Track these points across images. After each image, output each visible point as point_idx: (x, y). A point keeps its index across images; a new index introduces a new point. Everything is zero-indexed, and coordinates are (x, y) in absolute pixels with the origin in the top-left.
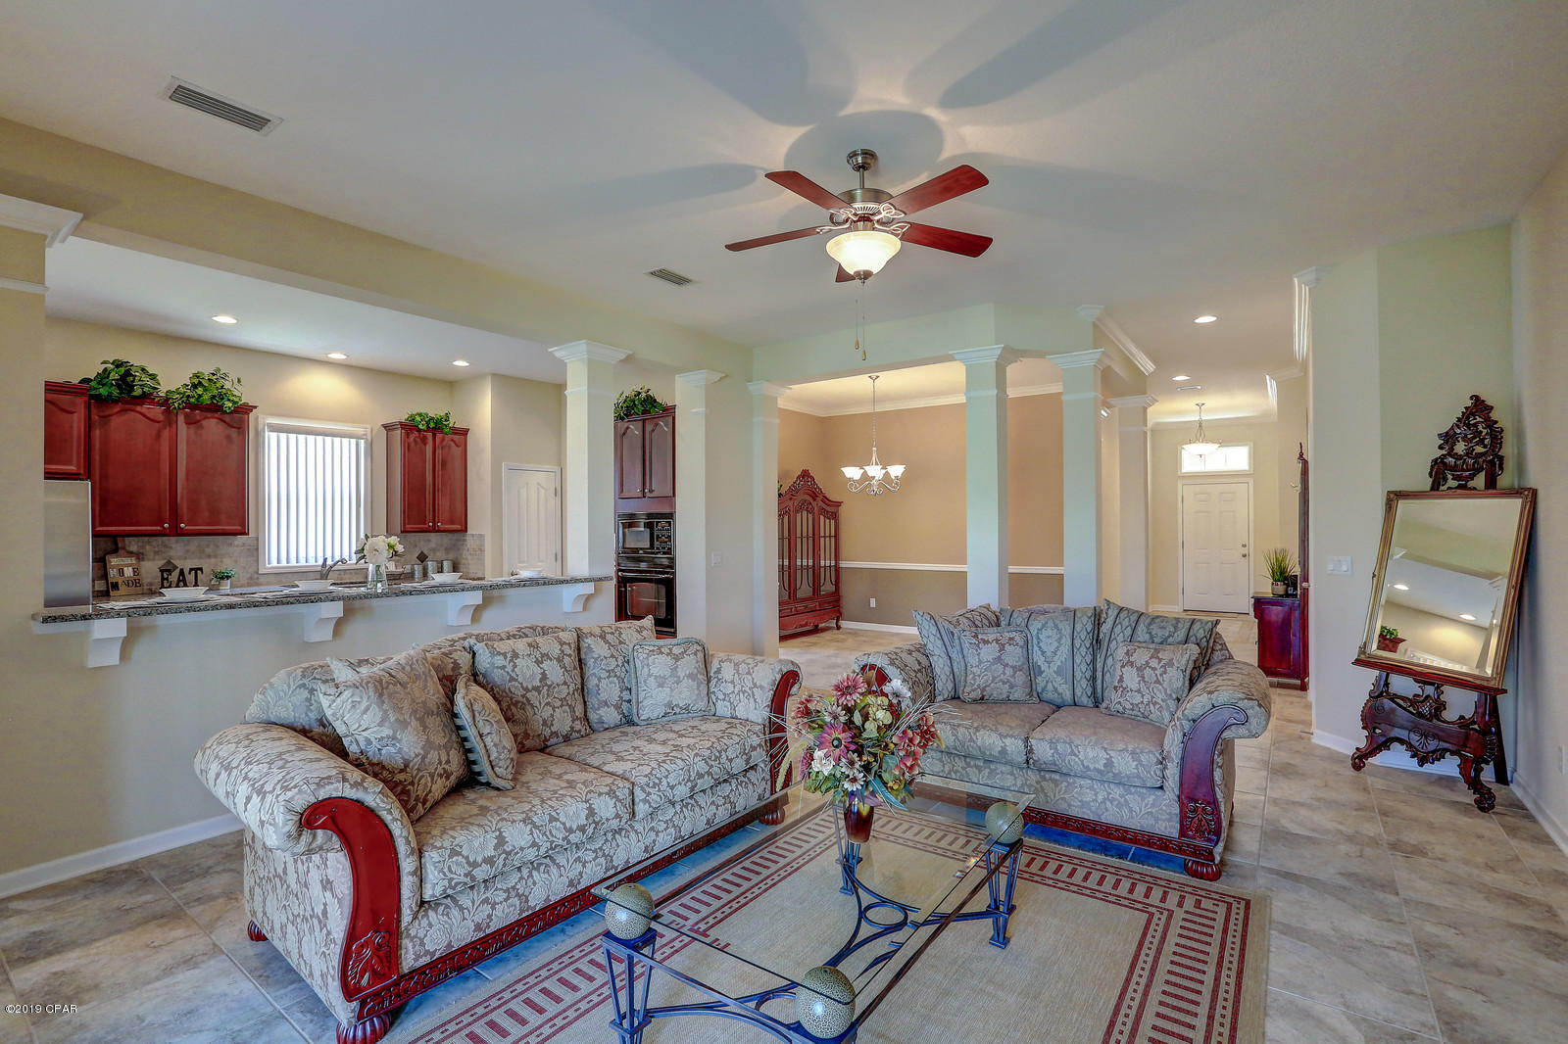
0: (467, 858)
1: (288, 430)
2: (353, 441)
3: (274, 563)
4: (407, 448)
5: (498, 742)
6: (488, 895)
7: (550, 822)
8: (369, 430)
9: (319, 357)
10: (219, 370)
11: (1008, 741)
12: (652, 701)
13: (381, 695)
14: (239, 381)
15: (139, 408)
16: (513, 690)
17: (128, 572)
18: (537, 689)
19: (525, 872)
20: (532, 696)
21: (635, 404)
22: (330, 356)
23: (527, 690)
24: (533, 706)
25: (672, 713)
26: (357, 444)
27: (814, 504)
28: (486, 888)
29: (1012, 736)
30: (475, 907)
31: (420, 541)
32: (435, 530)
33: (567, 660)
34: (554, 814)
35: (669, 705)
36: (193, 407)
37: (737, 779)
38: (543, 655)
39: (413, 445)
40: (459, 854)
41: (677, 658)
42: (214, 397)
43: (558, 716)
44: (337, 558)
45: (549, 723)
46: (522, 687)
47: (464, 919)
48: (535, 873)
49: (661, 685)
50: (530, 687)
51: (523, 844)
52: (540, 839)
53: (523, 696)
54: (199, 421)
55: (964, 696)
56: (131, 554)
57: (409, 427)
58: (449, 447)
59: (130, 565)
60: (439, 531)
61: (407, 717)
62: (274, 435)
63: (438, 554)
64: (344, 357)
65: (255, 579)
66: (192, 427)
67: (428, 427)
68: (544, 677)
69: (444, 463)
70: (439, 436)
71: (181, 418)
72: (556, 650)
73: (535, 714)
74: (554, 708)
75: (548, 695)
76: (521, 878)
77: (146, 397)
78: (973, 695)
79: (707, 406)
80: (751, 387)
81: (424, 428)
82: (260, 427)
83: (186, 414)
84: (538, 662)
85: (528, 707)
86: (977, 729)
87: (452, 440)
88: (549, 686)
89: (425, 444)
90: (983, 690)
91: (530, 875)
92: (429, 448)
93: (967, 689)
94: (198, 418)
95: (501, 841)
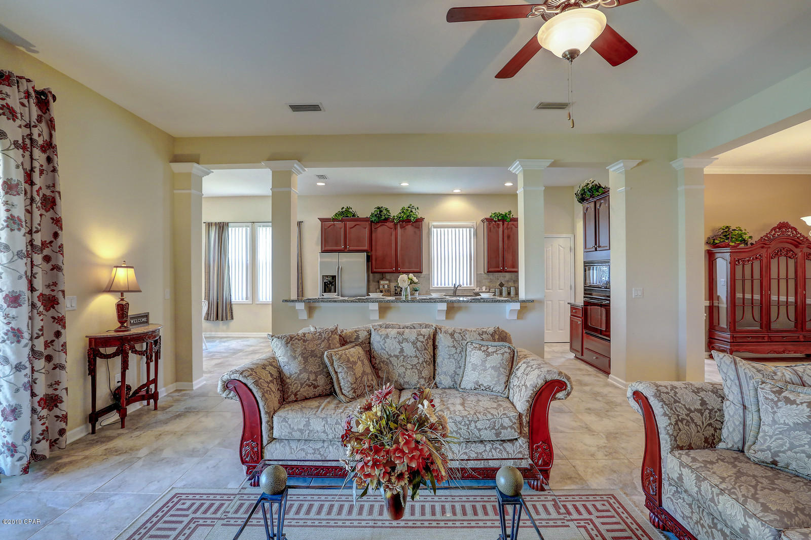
0: (290, 425)
1: (441, 227)
2: (468, 229)
3: (436, 286)
4: (489, 230)
5: (345, 377)
6: (305, 447)
7: (336, 424)
8: (475, 223)
9: (449, 192)
10: (411, 205)
11: (752, 523)
12: (469, 379)
13: (287, 343)
14: (418, 208)
15: (386, 224)
16: (382, 354)
17: (386, 287)
18: (397, 356)
19: (326, 444)
20: (393, 360)
21: (585, 192)
22: (454, 191)
23: (391, 356)
24: (393, 365)
25: (478, 388)
26: (470, 231)
27: (797, 250)
28: (305, 444)
29: (759, 519)
30: (297, 450)
31: (500, 277)
32: (504, 271)
33: (419, 344)
34: (339, 421)
35: (477, 383)
36: (403, 221)
37: (493, 445)
38: (404, 339)
39: (492, 228)
40: (287, 422)
41: (488, 355)
42: (408, 216)
43: (409, 374)
44: (458, 284)
45: (402, 376)
46: (388, 354)
47: (291, 453)
48: (330, 447)
49: (474, 370)
50: (392, 355)
51: (319, 429)
52: (329, 431)
53: (387, 359)
54: (405, 227)
55: (749, 453)
56: (387, 280)
57: (489, 220)
58: (512, 228)
59: (387, 284)
60: (506, 272)
61: (297, 355)
62: (435, 230)
63: (510, 283)
64: (460, 191)
65: (429, 292)
66: (403, 229)
67: (498, 219)
68: (402, 350)
69: (509, 237)
70: (506, 223)
71: (399, 226)
72: (413, 337)
73: (394, 369)
74: (406, 369)
75: (403, 361)
76: (323, 447)
77: (386, 220)
78: (760, 456)
79: (626, 186)
80: (675, 164)
81: (497, 220)
82: (430, 227)
83: (400, 225)
84: (399, 343)
85: (391, 366)
86: (722, 491)
87: (513, 225)
88: (405, 357)
89: (499, 228)
90: (776, 454)
91: (328, 447)
92: (501, 230)
93: (756, 447)
94: (404, 225)
95: (308, 424)
